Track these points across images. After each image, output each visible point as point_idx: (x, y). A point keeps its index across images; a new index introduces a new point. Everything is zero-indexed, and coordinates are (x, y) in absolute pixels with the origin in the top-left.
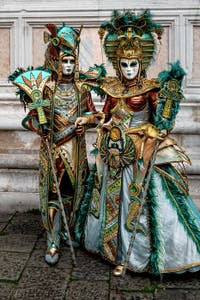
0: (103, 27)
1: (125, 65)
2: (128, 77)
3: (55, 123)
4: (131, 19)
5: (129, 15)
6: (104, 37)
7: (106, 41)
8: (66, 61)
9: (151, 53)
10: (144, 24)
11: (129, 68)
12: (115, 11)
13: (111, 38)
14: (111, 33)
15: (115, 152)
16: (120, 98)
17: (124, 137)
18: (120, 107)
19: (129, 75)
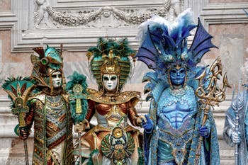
0: (90, 50)
1: (107, 79)
2: (109, 88)
3: (47, 130)
6: (91, 58)
7: (92, 61)
8: (55, 76)
9: (128, 72)
10: (123, 49)
11: (110, 81)
12: (101, 38)
13: (96, 60)
14: (97, 56)
15: (121, 147)
16: (113, 105)
17: (125, 134)
18: (116, 112)
19: (110, 86)
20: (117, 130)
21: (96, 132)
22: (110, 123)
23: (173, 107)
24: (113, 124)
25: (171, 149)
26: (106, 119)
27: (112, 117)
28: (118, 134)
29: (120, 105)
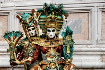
1: (49, 31)
2: (50, 37)
4: (53, 8)
5: (52, 6)
6: (39, 16)
10: (59, 11)
11: (51, 32)
14: (42, 14)
16: (51, 48)
17: (57, 66)
19: (51, 36)
20: (52, 64)
21: (40, 65)
22: (48, 59)
26: (46, 57)
28: (53, 66)
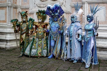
15: (40, 35)
17: (42, 33)
18: (40, 27)
23: (54, 26)
24: (39, 30)
25: (53, 36)
27: (39, 29)
29: (42, 26)
